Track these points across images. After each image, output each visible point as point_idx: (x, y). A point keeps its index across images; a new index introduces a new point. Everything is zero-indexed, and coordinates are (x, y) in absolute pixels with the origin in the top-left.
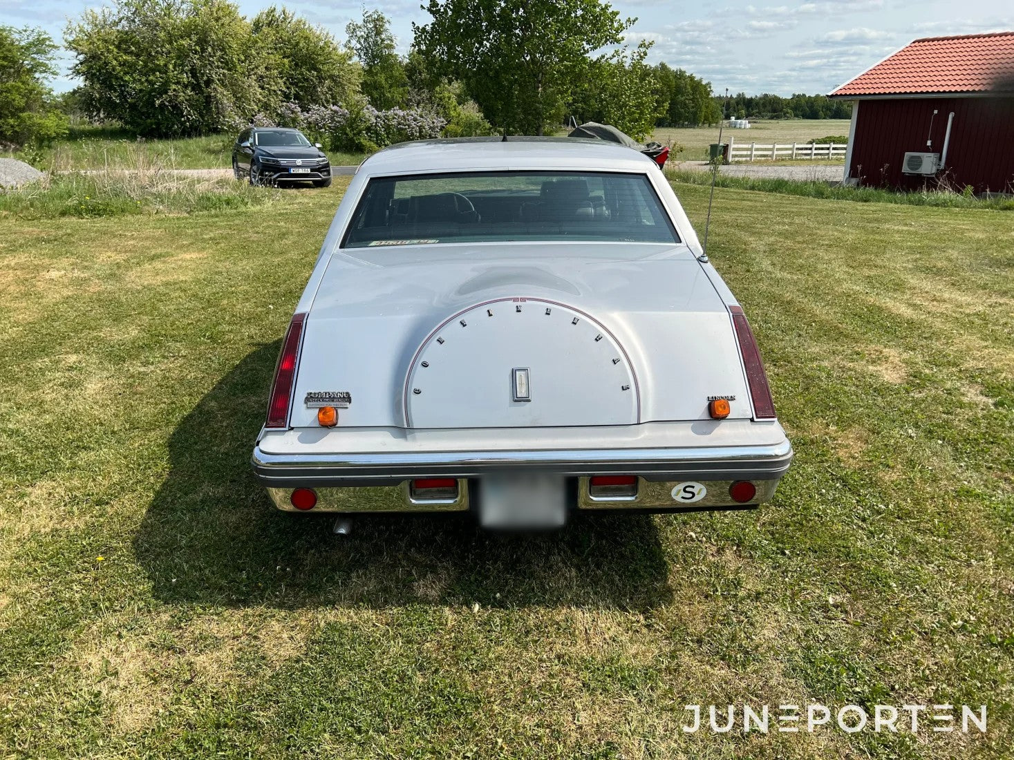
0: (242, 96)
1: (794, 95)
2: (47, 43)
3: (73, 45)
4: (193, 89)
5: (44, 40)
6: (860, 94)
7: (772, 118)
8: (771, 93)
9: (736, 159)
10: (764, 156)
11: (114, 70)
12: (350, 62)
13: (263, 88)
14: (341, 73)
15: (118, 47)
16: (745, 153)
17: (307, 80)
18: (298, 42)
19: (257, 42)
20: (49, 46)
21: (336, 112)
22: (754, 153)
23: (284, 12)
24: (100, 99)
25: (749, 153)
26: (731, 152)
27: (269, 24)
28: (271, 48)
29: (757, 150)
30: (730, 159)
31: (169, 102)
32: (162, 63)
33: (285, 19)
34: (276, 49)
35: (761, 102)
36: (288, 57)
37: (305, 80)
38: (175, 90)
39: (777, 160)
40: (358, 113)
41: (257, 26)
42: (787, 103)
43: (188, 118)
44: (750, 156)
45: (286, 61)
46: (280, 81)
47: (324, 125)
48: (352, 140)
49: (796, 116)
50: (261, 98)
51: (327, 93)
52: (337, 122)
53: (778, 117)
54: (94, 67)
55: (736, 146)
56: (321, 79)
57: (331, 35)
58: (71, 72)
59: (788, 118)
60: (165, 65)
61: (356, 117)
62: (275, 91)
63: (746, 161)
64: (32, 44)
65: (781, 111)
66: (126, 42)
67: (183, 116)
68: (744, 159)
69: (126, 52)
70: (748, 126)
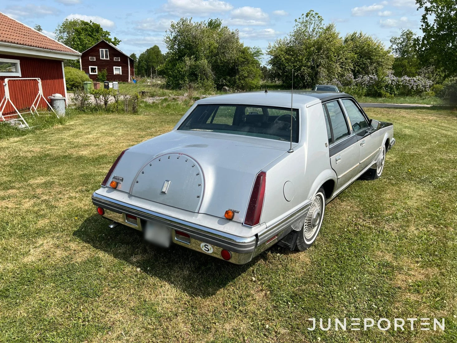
0: (332, 72)
2: (260, 52)
3: (270, 53)
4: (312, 69)
5: (259, 51)
11: (282, 62)
12: (389, 55)
13: (342, 67)
14: (383, 60)
15: (286, 53)
17: (365, 64)
18: (364, 47)
19: (344, 48)
20: (260, 53)
21: (372, 78)
23: (361, 34)
24: (275, 73)
27: (352, 40)
28: (350, 50)
31: (300, 74)
32: (301, 58)
33: (360, 37)
34: (352, 51)
36: (357, 54)
37: (364, 64)
38: (304, 69)
40: (382, 78)
41: (346, 41)
43: (306, 81)
45: (356, 55)
46: (351, 64)
47: (365, 84)
48: (376, 91)
50: (341, 72)
51: (373, 69)
52: (371, 83)
54: (276, 61)
56: (371, 63)
57: (382, 42)
58: (267, 63)
60: (302, 59)
61: (381, 80)
62: (348, 69)
64: (255, 53)
66: (289, 50)
67: (305, 80)
69: (289, 55)
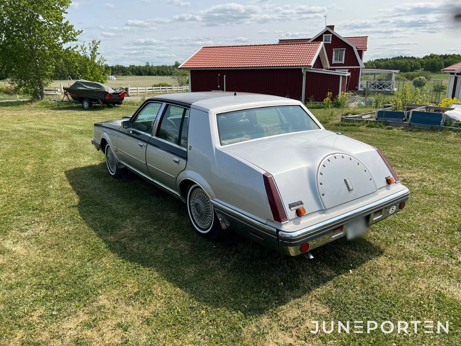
1: (130, 65)
6: (191, 68)
7: (123, 75)
8: (120, 64)
9: (132, 94)
10: (142, 92)
16: (135, 91)
22: (139, 91)
25: (137, 91)
26: (130, 91)
29: (139, 90)
30: (130, 94)
35: (117, 68)
39: (148, 94)
42: (128, 69)
44: (137, 93)
49: (133, 74)
53: (125, 75)
55: (131, 88)
59: (130, 75)
63: (137, 95)
65: (126, 72)
68: (135, 94)
70: (115, 79)
